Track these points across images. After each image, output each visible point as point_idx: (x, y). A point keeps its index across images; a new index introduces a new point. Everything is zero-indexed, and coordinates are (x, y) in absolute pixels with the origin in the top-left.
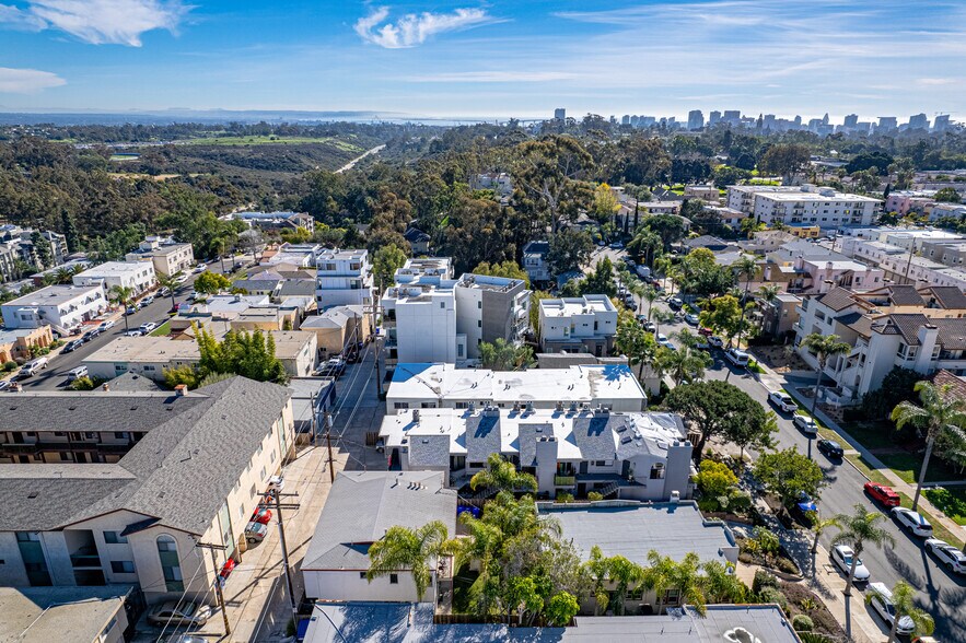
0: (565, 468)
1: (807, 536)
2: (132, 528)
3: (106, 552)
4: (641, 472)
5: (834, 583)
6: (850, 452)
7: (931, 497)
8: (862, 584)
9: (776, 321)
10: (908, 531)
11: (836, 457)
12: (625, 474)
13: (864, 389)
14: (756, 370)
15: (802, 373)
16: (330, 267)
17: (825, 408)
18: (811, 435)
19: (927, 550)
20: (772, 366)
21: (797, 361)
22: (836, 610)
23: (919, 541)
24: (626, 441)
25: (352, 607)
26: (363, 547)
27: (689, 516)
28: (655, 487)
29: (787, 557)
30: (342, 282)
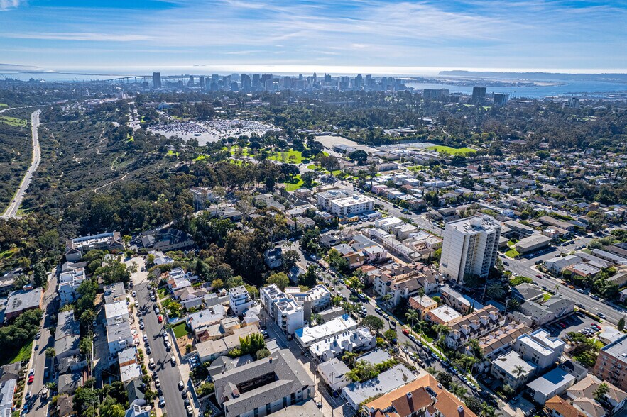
0: (354, 349)
1: (396, 346)
2: (303, 389)
3: (297, 395)
4: (367, 344)
5: (403, 354)
6: (397, 322)
7: (413, 329)
8: (408, 353)
9: (367, 281)
10: (411, 339)
11: (394, 324)
12: (364, 345)
13: (395, 304)
14: (368, 300)
15: (378, 298)
16: (238, 297)
17: (388, 309)
18: (388, 320)
19: (415, 342)
20: (371, 297)
21: (377, 294)
22: (405, 359)
23: (413, 341)
24: (362, 338)
25: (348, 386)
26: (340, 377)
27: (380, 350)
28: (370, 347)
29: (395, 352)
30: (244, 301)
